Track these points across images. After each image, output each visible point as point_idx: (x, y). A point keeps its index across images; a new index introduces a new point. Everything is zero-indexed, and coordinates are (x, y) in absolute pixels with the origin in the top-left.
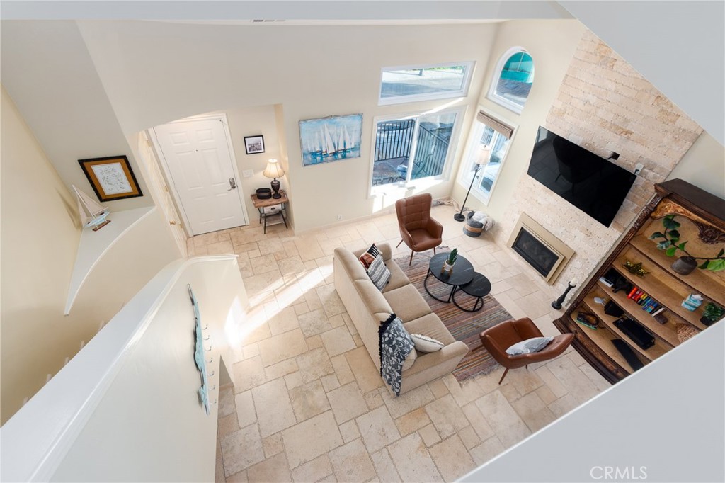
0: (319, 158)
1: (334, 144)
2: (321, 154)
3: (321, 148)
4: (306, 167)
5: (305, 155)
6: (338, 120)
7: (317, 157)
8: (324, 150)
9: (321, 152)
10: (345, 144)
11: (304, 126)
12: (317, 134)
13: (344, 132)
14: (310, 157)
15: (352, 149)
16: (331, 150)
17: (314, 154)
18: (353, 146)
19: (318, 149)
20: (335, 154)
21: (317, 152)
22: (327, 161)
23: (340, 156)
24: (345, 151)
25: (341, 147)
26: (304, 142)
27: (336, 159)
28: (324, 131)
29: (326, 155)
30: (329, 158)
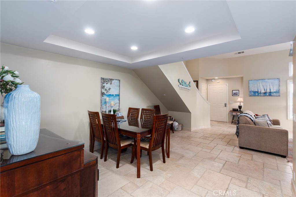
0: (257, 94)
1: (264, 89)
2: (258, 93)
3: (258, 90)
4: (251, 97)
5: (250, 92)
6: (266, 80)
7: (256, 94)
8: (259, 91)
9: (258, 92)
10: (270, 90)
11: (250, 82)
12: (256, 85)
13: (270, 85)
14: (252, 93)
15: (274, 92)
16: (263, 91)
17: (255, 92)
18: (275, 91)
19: (256, 90)
20: (265, 93)
21: (256, 91)
22: (261, 96)
23: (268, 94)
24: (270, 92)
25: (268, 91)
26: (250, 87)
27: (266, 95)
28: (259, 84)
29: (261, 93)
30: (262, 94)
